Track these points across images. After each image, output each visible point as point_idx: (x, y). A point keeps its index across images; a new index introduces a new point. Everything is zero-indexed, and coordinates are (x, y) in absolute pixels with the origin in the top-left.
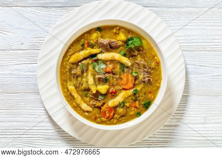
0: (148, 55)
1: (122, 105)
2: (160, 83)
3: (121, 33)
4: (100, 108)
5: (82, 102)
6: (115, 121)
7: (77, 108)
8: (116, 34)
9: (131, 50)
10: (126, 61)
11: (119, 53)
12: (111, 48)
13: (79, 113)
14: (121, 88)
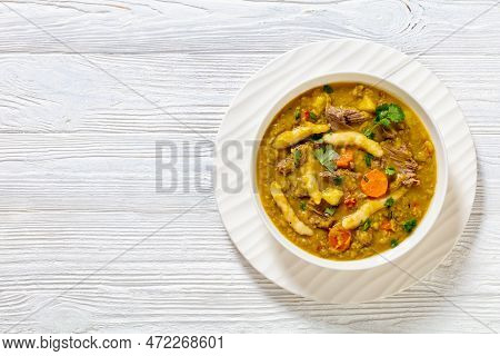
0: (413, 137)
1: (365, 225)
2: (433, 189)
3: (366, 97)
4: (326, 230)
5: (297, 219)
6: (353, 254)
7: (286, 228)
8: (358, 98)
9: (383, 129)
10: (375, 148)
11: (362, 132)
12: (348, 123)
13: (290, 238)
14: (365, 196)
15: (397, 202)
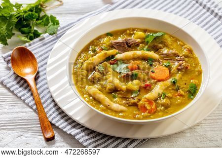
4: (136, 105)
5: (112, 103)
10: (152, 54)
12: (128, 46)
14: (155, 81)
15: (179, 80)
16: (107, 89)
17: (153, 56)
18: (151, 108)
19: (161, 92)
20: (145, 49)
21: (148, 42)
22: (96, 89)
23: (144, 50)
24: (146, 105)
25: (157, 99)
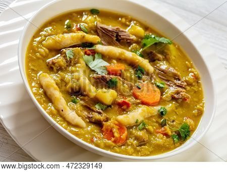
1: (140, 126)
8: (125, 25)
12: (117, 39)
14: (138, 101)
15: (169, 112)
16: (68, 87)
17: (146, 66)
18: (120, 137)
19: (140, 119)
20: (138, 53)
21: (145, 45)
22: (53, 81)
23: (136, 53)
24: (114, 130)
25: (132, 127)
